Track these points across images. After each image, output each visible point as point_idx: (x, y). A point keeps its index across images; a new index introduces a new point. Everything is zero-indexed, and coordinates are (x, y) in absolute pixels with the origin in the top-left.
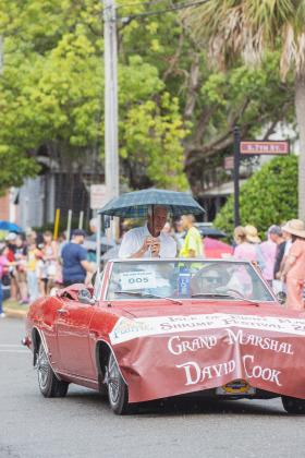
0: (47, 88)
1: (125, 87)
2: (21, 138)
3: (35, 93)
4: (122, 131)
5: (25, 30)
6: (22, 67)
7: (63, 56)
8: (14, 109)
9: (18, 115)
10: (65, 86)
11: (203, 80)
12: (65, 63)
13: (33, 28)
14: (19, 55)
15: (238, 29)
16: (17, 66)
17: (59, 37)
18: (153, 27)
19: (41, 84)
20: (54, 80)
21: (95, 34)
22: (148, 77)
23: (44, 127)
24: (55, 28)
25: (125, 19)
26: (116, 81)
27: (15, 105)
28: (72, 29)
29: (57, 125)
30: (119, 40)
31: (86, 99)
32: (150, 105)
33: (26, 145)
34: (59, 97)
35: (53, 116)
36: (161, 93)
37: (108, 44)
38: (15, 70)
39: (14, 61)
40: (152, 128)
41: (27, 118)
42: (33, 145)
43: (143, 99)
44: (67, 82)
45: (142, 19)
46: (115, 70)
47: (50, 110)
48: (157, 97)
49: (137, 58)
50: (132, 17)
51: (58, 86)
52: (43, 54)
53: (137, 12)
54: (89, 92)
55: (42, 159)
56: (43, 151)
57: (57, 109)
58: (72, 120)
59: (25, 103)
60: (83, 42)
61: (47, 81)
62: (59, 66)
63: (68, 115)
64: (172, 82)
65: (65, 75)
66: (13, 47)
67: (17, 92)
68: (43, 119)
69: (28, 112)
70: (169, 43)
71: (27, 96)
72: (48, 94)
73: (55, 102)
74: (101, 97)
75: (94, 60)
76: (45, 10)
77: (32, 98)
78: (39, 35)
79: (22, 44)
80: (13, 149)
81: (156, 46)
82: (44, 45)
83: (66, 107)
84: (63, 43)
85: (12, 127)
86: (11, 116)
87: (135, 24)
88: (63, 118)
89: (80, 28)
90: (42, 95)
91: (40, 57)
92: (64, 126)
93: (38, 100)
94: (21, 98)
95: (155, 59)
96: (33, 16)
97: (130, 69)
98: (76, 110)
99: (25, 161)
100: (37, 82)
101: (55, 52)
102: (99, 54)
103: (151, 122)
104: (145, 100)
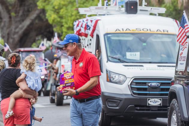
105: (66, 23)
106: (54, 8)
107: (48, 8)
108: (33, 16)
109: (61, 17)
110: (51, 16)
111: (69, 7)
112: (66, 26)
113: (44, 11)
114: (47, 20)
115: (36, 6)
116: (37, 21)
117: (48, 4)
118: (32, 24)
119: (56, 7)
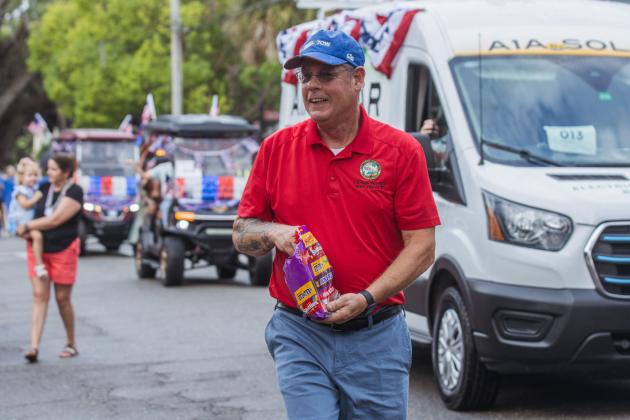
0: (133, 77)
1: (186, 76)
2: (117, 111)
3: (125, 80)
5: (119, 38)
6: (117, 63)
7: (144, 56)
9: (114, 97)
11: (240, 72)
12: (145, 60)
13: (124, 37)
14: (115, 55)
15: (263, 36)
16: (115, 60)
17: (141, 42)
18: (206, 35)
19: (130, 74)
20: (139, 70)
21: (166, 40)
22: (204, 69)
23: (132, 104)
24: (139, 36)
25: (186, 29)
26: (180, 73)
28: (150, 37)
29: (140, 101)
30: (183, 45)
31: (159, 85)
32: (204, 88)
34: (142, 83)
35: (137, 96)
36: (212, 79)
37: (175, 47)
38: (112, 65)
39: (112, 59)
41: (119, 98)
43: (199, 83)
45: (199, 30)
46: (180, 65)
47: (135, 91)
48: (209, 82)
49: (194, 57)
50: (192, 29)
51: (141, 76)
52: (130, 54)
53: (195, 24)
54: (163, 79)
57: (140, 91)
59: (119, 87)
60: (158, 46)
61: (134, 72)
62: (142, 62)
64: (220, 72)
65: (146, 68)
66: (111, 49)
67: (113, 80)
68: (130, 98)
69: (120, 93)
70: (218, 46)
71: (120, 83)
72: (134, 81)
73: (139, 86)
74: (169, 83)
75: (165, 59)
76: (133, 24)
77: (124, 84)
78: (129, 42)
79: (118, 48)
81: (208, 49)
82: (132, 48)
84: (145, 46)
85: (110, 105)
86: (109, 97)
87: (193, 34)
89: (156, 38)
90: (131, 82)
91: (129, 56)
93: (128, 85)
94: (116, 85)
95: (207, 57)
96: (125, 29)
97: (190, 64)
100: (126, 73)
101: (139, 54)
102: (168, 54)
103: (205, 99)
105: (82, 98)
106: (58, 69)
107: (48, 70)
108: (19, 85)
109: (72, 88)
110: (51, 85)
111: (88, 69)
112: (81, 104)
113: (39, 77)
114: (45, 94)
115: (24, 66)
116: (26, 96)
117: (47, 63)
118: (17, 101)
119: (63, 69)
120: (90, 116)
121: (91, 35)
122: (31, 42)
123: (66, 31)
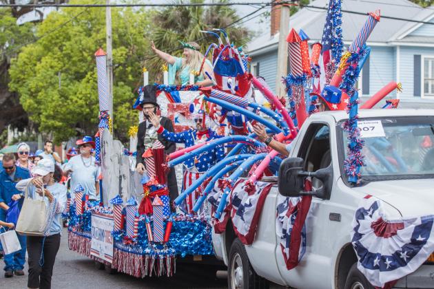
0: (80, 96)
1: (116, 96)
2: (69, 119)
3: (75, 99)
4: (115, 116)
5: (71, 70)
6: (69, 87)
7: (88, 82)
8: (65, 106)
9: (67, 109)
10: (89, 95)
12: (89, 85)
13: (74, 69)
14: (68, 81)
16: (67, 86)
17: (86, 73)
18: (129, 69)
19: (78, 95)
20: (83, 93)
22: (127, 92)
23: (79, 114)
24: (84, 69)
25: (117, 65)
26: (112, 93)
27: (66, 104)
28: (92, 70)
29: (85, 113)
30: (114, 75)
32: (128, 104)
33: (71, 122)
34: (86, 100)
35: (83, 109)
36: (133, 99)
38: (66, 88)
39: (65, 84)
40: (128, 115)
41: (71, 110)
42: (73, 122)
44: (90, 94)
45: (124, 65)
46: (112, 88)
47: (82, 106)
48: (130, 101)
49: (122, 83)
50: (120, 64)
51: (85, 95)
52: (78, 81)
53: (122, 62)
55: (78, 129)
56: (78, 126)
57: (85, 106)
58: (92, 111)
59: (70, 103)
61: (81, 93)
62: (86, 86)
63: (90, 109)
65: (89, 91)
66: (65, 77)
67: (67, 98)
68: (78, 110)
69: (71, 107)
70: (137, 76)
71: (71, 100)
72: (81, 99)
73: (84, 103)
76: (80, 61)
77: (74, 101)
78: (77, 72)
79: (70, 76)
80: (65, 124)
81: (130, 78)
82: (79, 77)
83: (89, 105)
84: (88, 76)
85: (64, 115)
86: (64, 109)
87: (121, 68)
88: (88, 110)
90: (78, 100)
91: (77, 82)
92: (88, 114)
93: (76, 102)
94: (69, 101)
95: (130, 84)
96: (74, 64)
97: (118, 88)
98: (94, 106)
99: (70, 130)
100: (76, 94)
101: (85, 80)
103: (128, 112)
104: (125, 102)
120: (51, 122)
121: (52, 67)
122: (10, 71)
123: (35, 65)
